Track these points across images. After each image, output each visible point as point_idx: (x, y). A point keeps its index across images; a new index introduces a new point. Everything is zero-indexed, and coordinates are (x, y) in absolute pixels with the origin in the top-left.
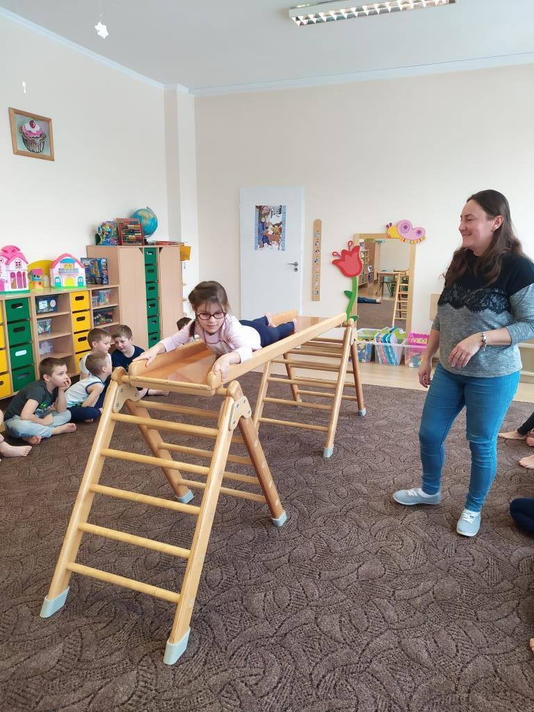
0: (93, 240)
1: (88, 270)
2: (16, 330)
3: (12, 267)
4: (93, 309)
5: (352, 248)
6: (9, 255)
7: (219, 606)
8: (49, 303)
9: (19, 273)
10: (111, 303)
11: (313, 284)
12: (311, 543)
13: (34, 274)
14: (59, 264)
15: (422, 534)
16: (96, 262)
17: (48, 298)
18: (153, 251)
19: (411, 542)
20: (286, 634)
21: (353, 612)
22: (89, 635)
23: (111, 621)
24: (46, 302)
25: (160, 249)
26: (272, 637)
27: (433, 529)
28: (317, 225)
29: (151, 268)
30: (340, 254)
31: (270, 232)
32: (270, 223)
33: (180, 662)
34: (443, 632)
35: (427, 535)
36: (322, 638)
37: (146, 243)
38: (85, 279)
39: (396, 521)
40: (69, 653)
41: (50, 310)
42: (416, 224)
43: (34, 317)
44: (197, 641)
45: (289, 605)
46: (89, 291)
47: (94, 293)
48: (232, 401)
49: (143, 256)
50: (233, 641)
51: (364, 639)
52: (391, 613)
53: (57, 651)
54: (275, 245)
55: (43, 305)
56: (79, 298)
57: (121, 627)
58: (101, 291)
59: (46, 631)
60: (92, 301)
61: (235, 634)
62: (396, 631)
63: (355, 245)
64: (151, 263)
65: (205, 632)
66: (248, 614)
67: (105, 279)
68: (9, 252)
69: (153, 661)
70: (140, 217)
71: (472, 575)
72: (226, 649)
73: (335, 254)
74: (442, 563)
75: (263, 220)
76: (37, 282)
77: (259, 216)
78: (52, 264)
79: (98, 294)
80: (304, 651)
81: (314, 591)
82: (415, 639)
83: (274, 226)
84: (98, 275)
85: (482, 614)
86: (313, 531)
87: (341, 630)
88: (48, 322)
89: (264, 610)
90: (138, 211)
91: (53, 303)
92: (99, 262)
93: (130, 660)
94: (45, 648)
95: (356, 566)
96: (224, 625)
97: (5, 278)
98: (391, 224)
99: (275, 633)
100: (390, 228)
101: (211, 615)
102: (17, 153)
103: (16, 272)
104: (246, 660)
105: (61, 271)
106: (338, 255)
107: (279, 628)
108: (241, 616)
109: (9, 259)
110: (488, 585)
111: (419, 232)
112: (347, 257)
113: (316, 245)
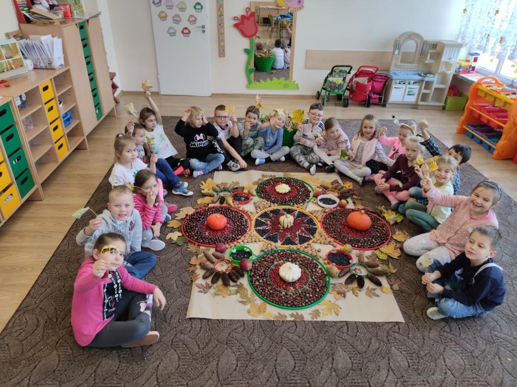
5: (249, 13)
11: (219, 44)
30: (239, 18)
63: (252, 11)
64: (84, 37)
73: (236, 18)
111: (299, 2)
112: (245, 21)
113: (220, 10)
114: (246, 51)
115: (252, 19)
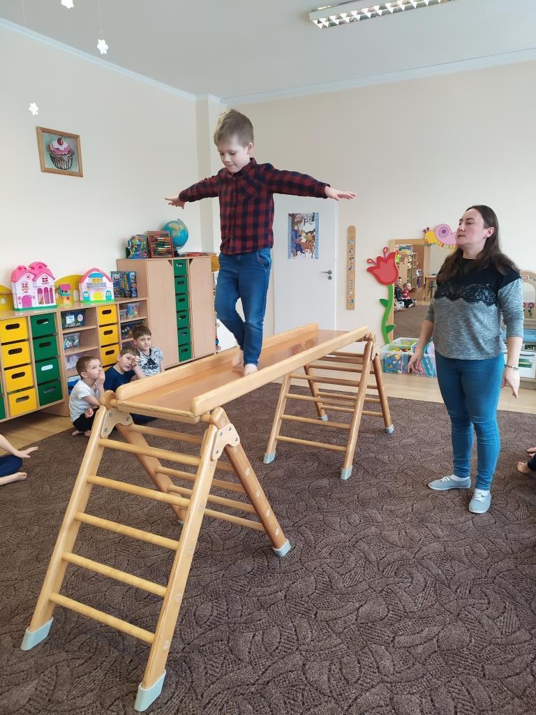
0: (123, 254)
1: (116, 284)
2: (42, 345)
3: (39, 283)
4: (120, 322)
5: (387, 255)
6: (36, 271)
7: (203, 646)
8: (76, 317)
9: (46, 289)
10: (140, 316)
11: (348, 293)
12: (312, 578)
13: (62, 289)
14: (88, 278)
15: (436, 570)
16: (125, 275)
17: (75, 313)
18: (183, 263)
19: (422, 580)
20: (268, 682)
21: (345, 660)
22: (65, 672)
23: (90, 658)
24: (73, 316)
25: (191, 260)
26: (253, 684)
27: (448, 566)
28: (351, 232)
29: (181, 280)
30: (375, 260)
31: (304, 240)
32: (303, 231)
33: (151, 709)
34: (443, 690)
35: (440, 572)
36: (307, 688)
37: (176, 254)
38: (113, 293)
39: (409, 554)
40: (41, 692)
41: (77, 324)
43: (60, 331)
44: (174, 685)
45: (277, 648)
46: (116, 305)
47: (122, 306)
48: (214, 429)
49: (172, 268)
50: (211, 686)
51: (352, 692)
52: (387, 663)
53: (29, 689)
54: (308, 254)
55: (70, 320)
56: (105, 312)
57: (99, 664)
58: (129, 305)
59: (23, 666)
60: (119, 314)
61: (214, 679)
62: (389, 685)
64: (181, 275)
65: (184, 674)
66: (232, 657)
67: (134, 292)
68: (36, 268)
69: (124, 706)
70: (171, 230)
71: (484, 621)
72: (202, 696)
73: (370, 261)
74: (452, 606)
75: (296, 228)
76: (65, 297)
77: (292, 224)
78: (80, 279)
79: (127, 308)
80: (285, 702)
81: (308, 632)
82: (409, 696)
83: (307, 234)
84: (127, 288)
85: (490, 669)
86: (316, 563)
87: (329, 681)
88: (76, 336)
89: (249, 653)
90: (168, 224)
91: (80, 318)
92: (128, 276)
93: (100, 704)
94: (18, 684)
95: (357, 605)
96: (205, 668)
97: (32, 294)
98: (428, 229)
99: (257, 680)
100: (428, 233)
101: (193, 655)
102: (45, 170)
103: (43, 288)
104: (221, 710)
105: (89, 286)
106: (373, 262)
107: (262, 674)
108: (225, 659)
109: (35, 275)
110: (502, 634)
112: (382, 264)
113: (350, 252)
114: (383, 302)
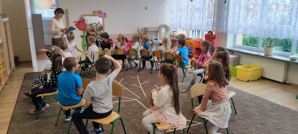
5: (82, 20)
28: (67, 11)
30: (77, 22)
42: (103, 11)
63: (83, 19)
98: (95, 11)
100: (95, 13)
106: (76, 22)
111: (105, 14)
112: (80, 23)
113: (67, 19)
114: (82, 36)
115: (83, 22)
